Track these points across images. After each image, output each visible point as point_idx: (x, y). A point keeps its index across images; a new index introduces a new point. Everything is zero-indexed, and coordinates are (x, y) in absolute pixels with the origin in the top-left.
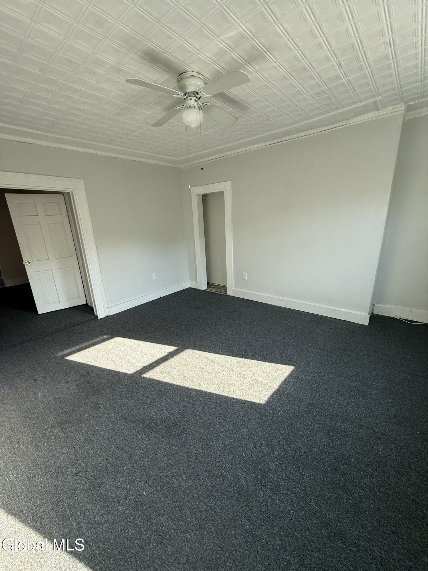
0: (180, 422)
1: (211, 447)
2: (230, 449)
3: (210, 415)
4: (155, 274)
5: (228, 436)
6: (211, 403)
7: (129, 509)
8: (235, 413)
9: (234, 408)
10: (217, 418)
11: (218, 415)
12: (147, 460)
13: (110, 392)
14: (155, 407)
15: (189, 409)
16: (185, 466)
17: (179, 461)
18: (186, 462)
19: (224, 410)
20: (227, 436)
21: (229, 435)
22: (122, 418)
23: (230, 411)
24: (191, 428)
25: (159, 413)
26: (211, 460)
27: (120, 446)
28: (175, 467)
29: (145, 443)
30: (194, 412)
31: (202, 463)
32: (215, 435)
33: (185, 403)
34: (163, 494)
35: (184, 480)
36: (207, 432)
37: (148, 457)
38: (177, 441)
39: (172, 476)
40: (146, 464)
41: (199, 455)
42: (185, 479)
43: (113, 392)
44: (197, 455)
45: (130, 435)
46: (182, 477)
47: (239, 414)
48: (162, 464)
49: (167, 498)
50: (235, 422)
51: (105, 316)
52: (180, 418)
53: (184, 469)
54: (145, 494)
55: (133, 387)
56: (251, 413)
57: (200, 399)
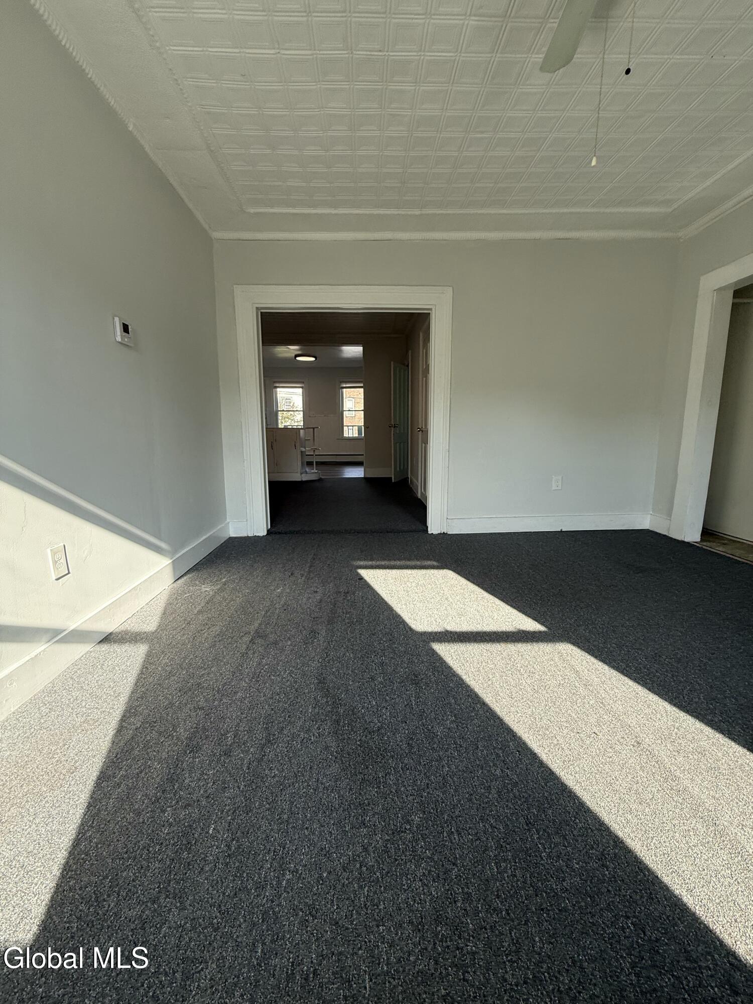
0: (392, 757)
1: (401, 879)
2: (441, 941)
3: (471, 800)
4: (560, 478)
5: (468, 897)
6: (498, 772)
7: (172, 829)
8: (549, 856)
9: (557, 839)
10: (482, 819)
11: (493, 816)
12: (277, 772)
13: (346, 630)
14: (379, 694)
15: (435, 746)
16: (311, 858)
17: (314, 834)
18: (322, 850)
19: (522, 820)
20: (469, 894)
21: (474, 897)
22: (319, 676)
23: (536, 837)
24: (402, 789)
25: (376, 710)
26: (369, 911)
27: (274, 715)
28: (297, 837)
29: (305, 741)
30: (440, 759)
31: (345, 892)
32: (436, 858)
33: (439, 730)
34: (227, 864)
35: (279, 883)
36: (427, 832)
37: (283, 770)
38: (351, 789)
39: (273, 848)
40: (269, 779)
41: (358, 866)
42: (284, 883)
43: (347, 633)
44: (354, 860)
45: (301, 709)
46: (284, 875)
47: (559, 869)
48: (286, 806)
49: (223, 883)
50: (525, 882)
51: (439, 532)
52: (401, 749)
53: (302, 860)
54: (211, 832)
55: (380, 643)
56: (608, 908)
57: (480, 744)
